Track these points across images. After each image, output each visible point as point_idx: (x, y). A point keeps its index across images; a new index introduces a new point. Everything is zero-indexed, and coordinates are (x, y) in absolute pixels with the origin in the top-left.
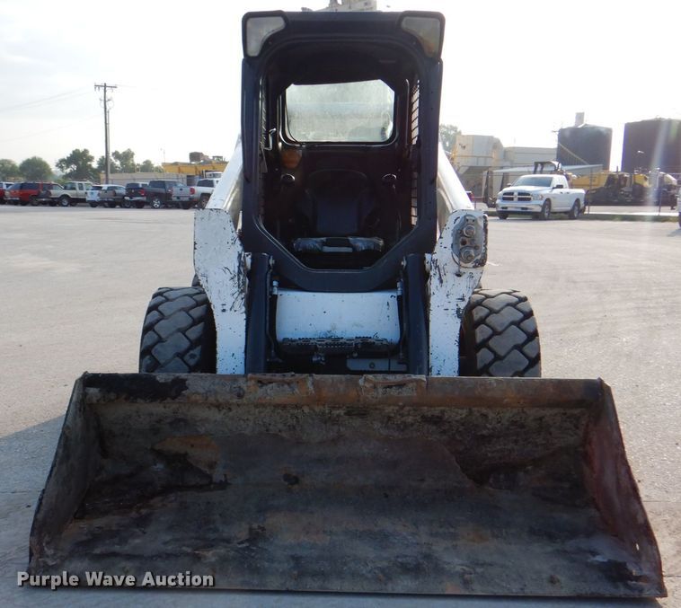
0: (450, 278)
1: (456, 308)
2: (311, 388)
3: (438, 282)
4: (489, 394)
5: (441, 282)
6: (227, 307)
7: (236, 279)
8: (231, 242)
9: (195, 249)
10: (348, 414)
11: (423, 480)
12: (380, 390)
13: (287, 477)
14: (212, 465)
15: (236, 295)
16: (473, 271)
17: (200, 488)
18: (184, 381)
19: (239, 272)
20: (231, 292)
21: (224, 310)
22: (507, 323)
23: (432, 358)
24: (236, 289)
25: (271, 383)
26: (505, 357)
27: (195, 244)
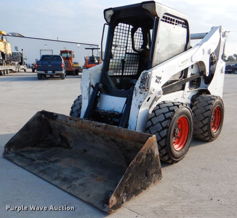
0: (138, 94)
1: (138, 105)
2: (80, 123)
3: (135, 95)
4: (120, 134)
5: (136, 95)
10: (93, 133)
11: (114, 161)
12: (94, 127)
14: (71, 142)
16: (145, 92)
17: (66, 148)
22: (161, 113)
23: (129, 121)
26: (155, 125)
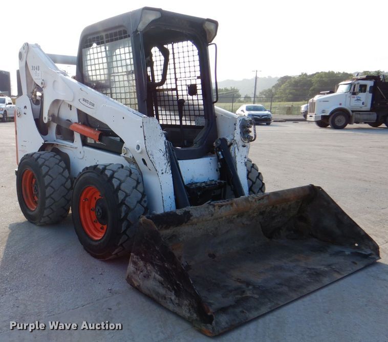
6: (164, 171)
7: (165, 155)
8: (160, 135)
9: (145, 140)
13: (210, 255)
15: (166, 164)
18: (189, 212)
19: (166, 152)
20: (164, 163)
21: (163, 173)
24: (166, 161)
25: (222, 206)
27: (145, 137)
